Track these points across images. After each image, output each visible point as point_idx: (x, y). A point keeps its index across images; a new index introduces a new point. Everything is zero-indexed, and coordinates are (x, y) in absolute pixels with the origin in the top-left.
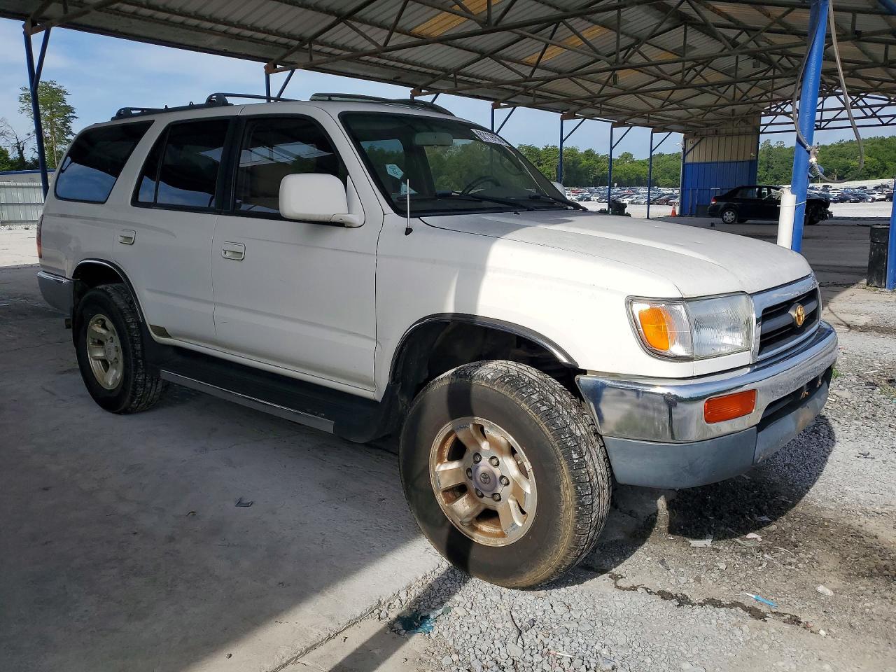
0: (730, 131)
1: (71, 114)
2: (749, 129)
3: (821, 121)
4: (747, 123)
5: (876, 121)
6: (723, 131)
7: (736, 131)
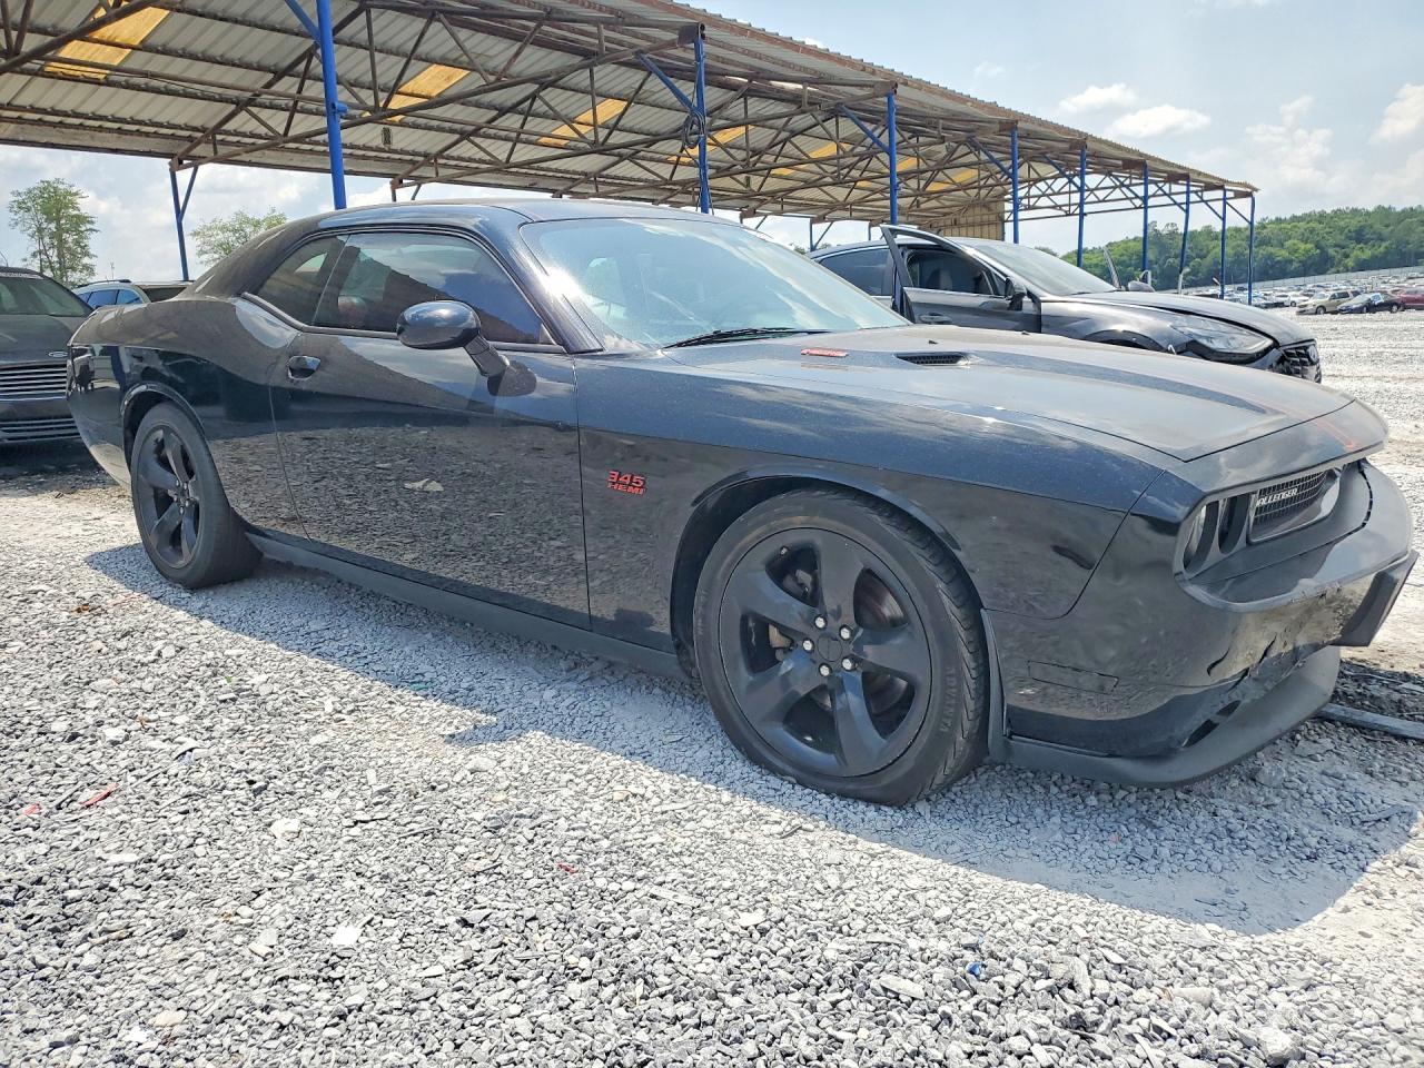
0: (970, 220)
1: (89, 226)
2: (993, 217)
3: (1070, 205)
4: (990, 210)
5: (1128, 204)
6: (963, 221)
7: (978, 219)
